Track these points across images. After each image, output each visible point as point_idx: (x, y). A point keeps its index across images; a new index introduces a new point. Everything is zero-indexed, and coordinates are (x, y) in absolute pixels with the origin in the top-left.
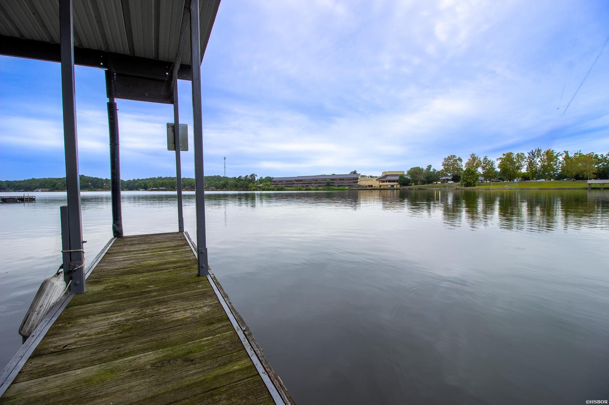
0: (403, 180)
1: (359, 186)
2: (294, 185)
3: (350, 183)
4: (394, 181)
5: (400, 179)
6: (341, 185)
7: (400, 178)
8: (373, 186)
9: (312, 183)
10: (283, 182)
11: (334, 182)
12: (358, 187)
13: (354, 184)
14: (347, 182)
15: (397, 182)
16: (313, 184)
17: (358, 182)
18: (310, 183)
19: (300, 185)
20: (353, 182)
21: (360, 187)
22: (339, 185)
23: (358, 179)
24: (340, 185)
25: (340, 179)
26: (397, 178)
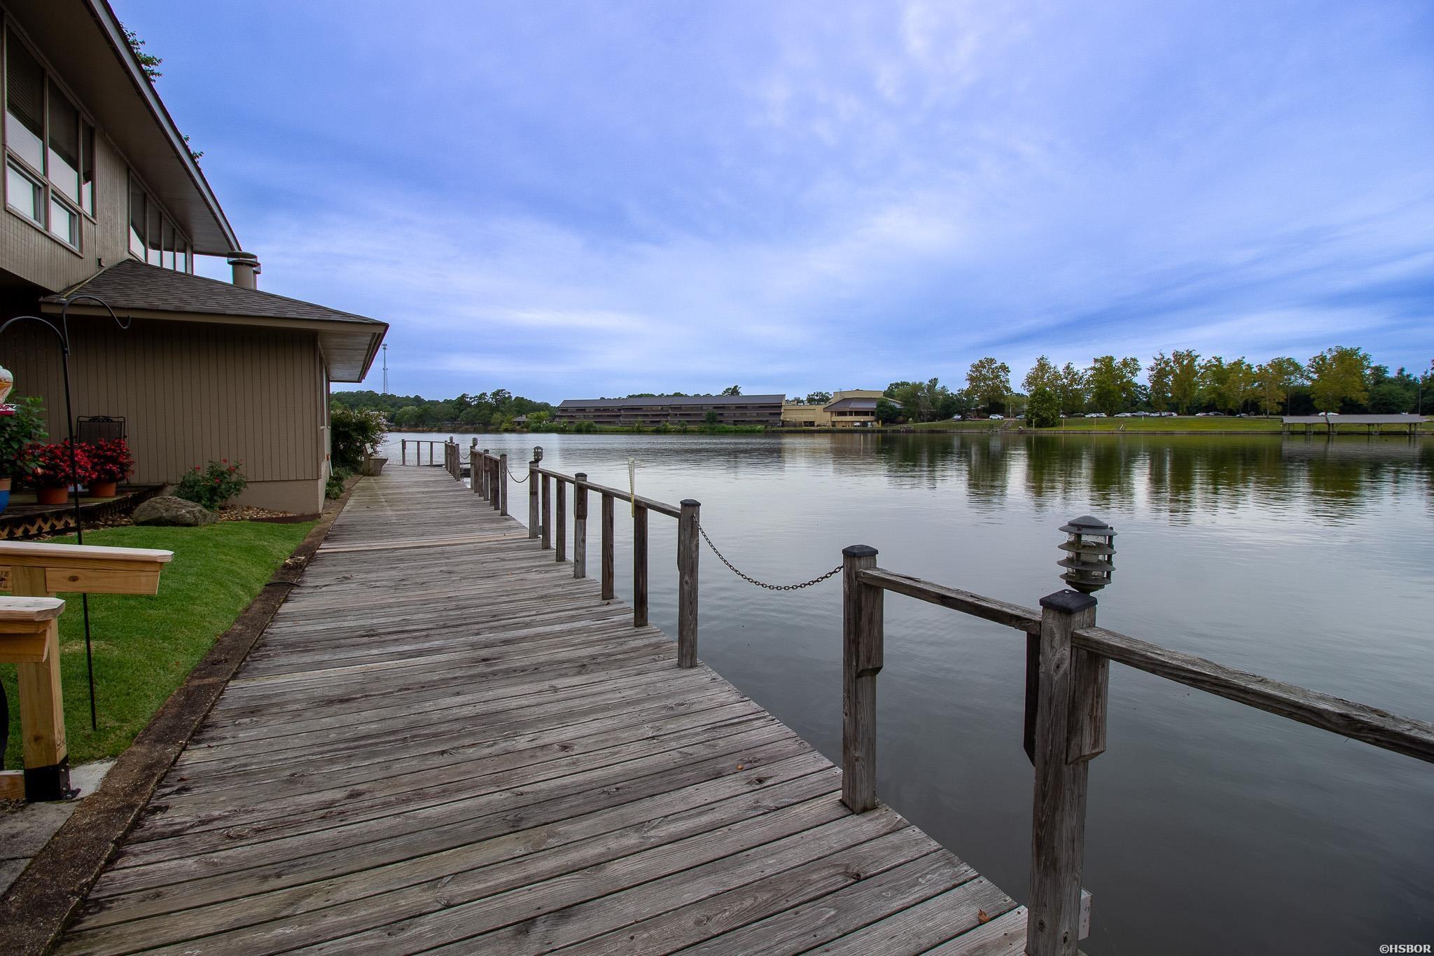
0: (886, 412)
1: (784, 423)
2: (621, 419)
3: (763, 415)
4: (866, 413)
5: (882, 408)
6: (744, 421)
7: (878, 406)
8: (816, 424)
9: (668, 415)
10: (588, 412)
11: (722, 414)
12: (783, 426)
13: (771, 419)
14: (754, 413)
15: (873, 414)
16: (669, 418)
17: (780, 414)
18: (664, 415)
19: (640, 419)
20: (771, 414)
21: (789, 426)
22: (735, 421)
23: (781, 407)
24: (738, 421)
25: (737, 407)
26: (873, 406)
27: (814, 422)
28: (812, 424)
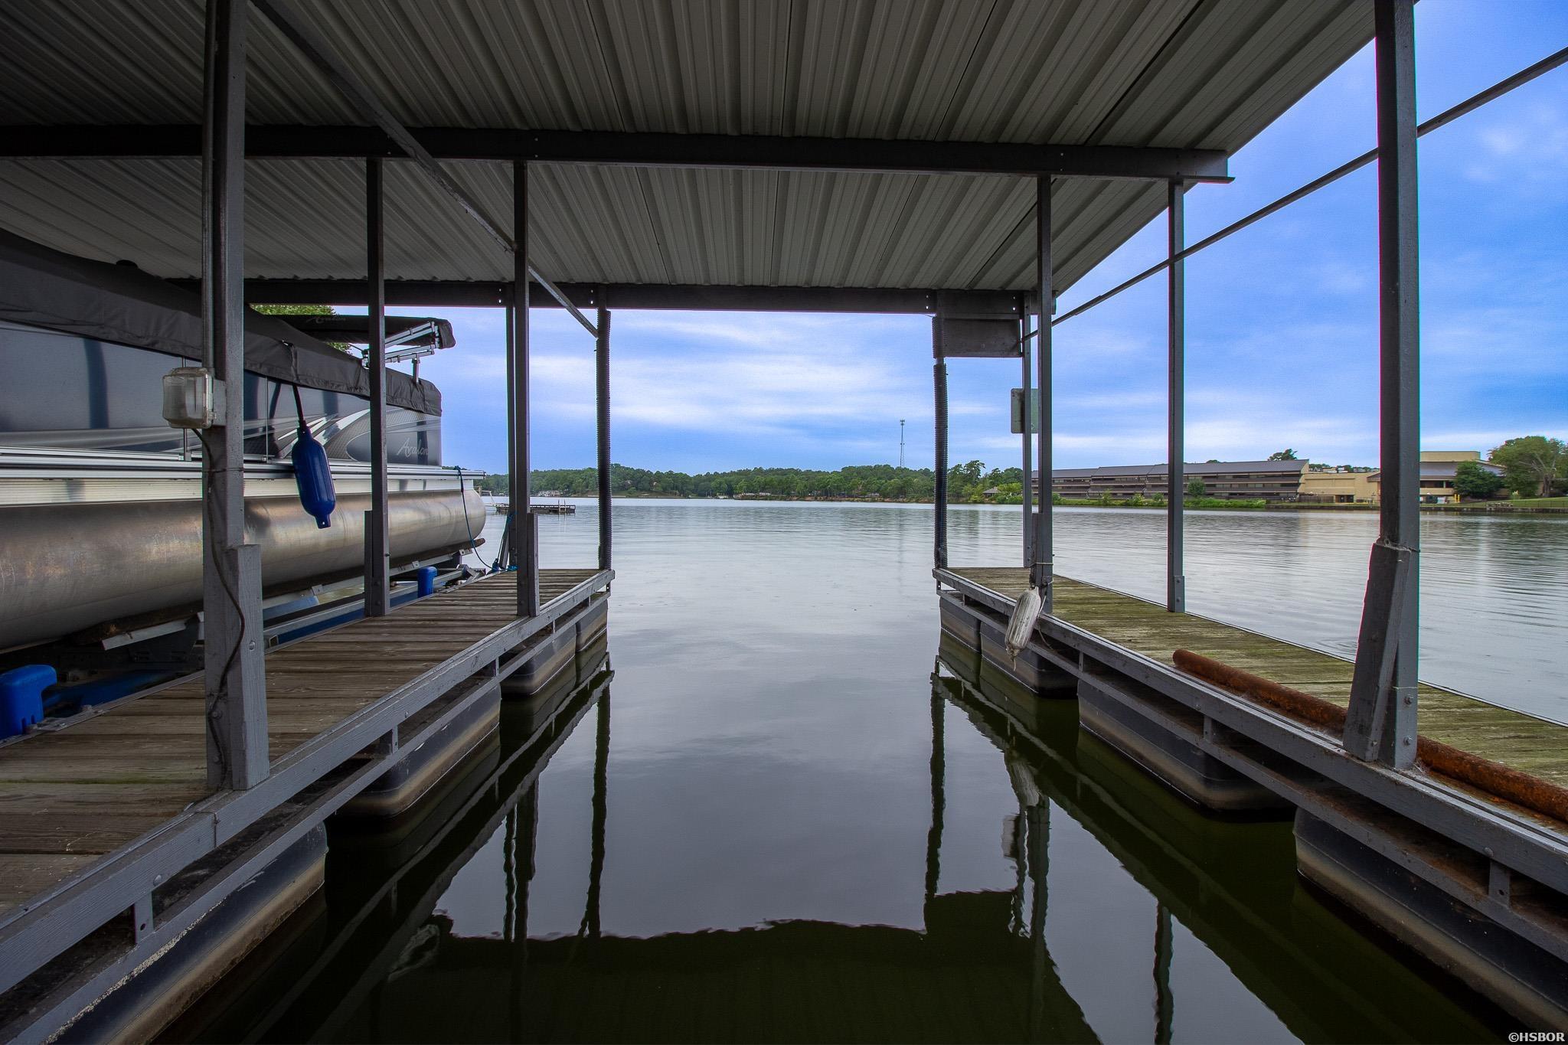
0: (1471, 482)
1: (1303, 497)
2: (1090, 491)
3: (1272, 486)
4: (1438, 484)
5: (1463, 477)
6: (1240, 494)
7: (1460, 473)
8: (1355, 499)
9: (1144, 486)
10: (1057, 484)
11: (1214, 485)
12: (1300, 501)
13: (1283, 492)
14: (1259, 484)
15: (1449, 485)
16: (1145, 491)
17: (1298, 485)
18: (1140, 486)
19: (1108, 491)
20: (1283, 485)
21: (1308, 501)
22: (1231, 494)
23: (1300, 475)
24: (1235, 494)
25: (1235, 477)
26: (1451, 473)
27: (1352, 496)
28: (1350, 498)
